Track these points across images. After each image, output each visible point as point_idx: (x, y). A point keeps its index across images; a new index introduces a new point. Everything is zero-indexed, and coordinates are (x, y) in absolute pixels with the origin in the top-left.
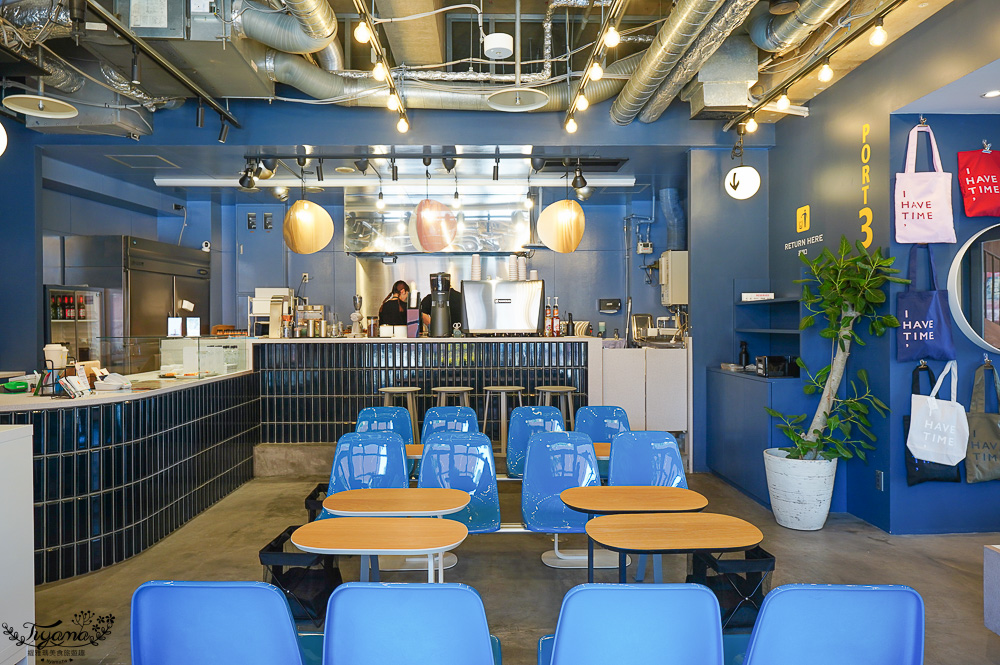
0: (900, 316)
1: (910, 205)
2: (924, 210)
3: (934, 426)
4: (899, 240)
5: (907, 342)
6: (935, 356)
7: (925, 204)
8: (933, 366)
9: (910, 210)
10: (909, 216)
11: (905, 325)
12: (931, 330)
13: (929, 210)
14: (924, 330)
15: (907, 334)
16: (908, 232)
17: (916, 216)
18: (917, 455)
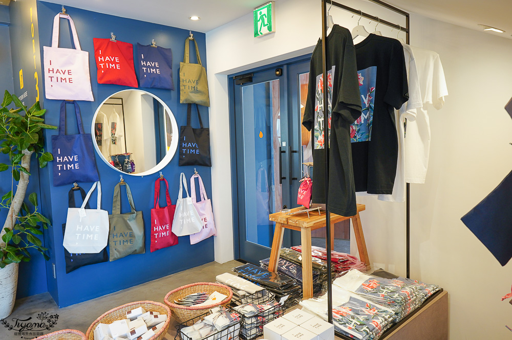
0: (55, 154)
1: (55, 71)
2: (66, 76)
3: (83, 229)
4: (48, 97)
5: (60, 171)
6: (82, 180)
7: (67, 71)
8: (82, 185)
9: (55, 75)
10: (54, 79)
11: (58, 159)
12: (76, 162)
13: (70, 76)
14: (70, 163)
15: (59, 166)
16: (55, 91)
17: (59, 80)
18: (71, 251)
